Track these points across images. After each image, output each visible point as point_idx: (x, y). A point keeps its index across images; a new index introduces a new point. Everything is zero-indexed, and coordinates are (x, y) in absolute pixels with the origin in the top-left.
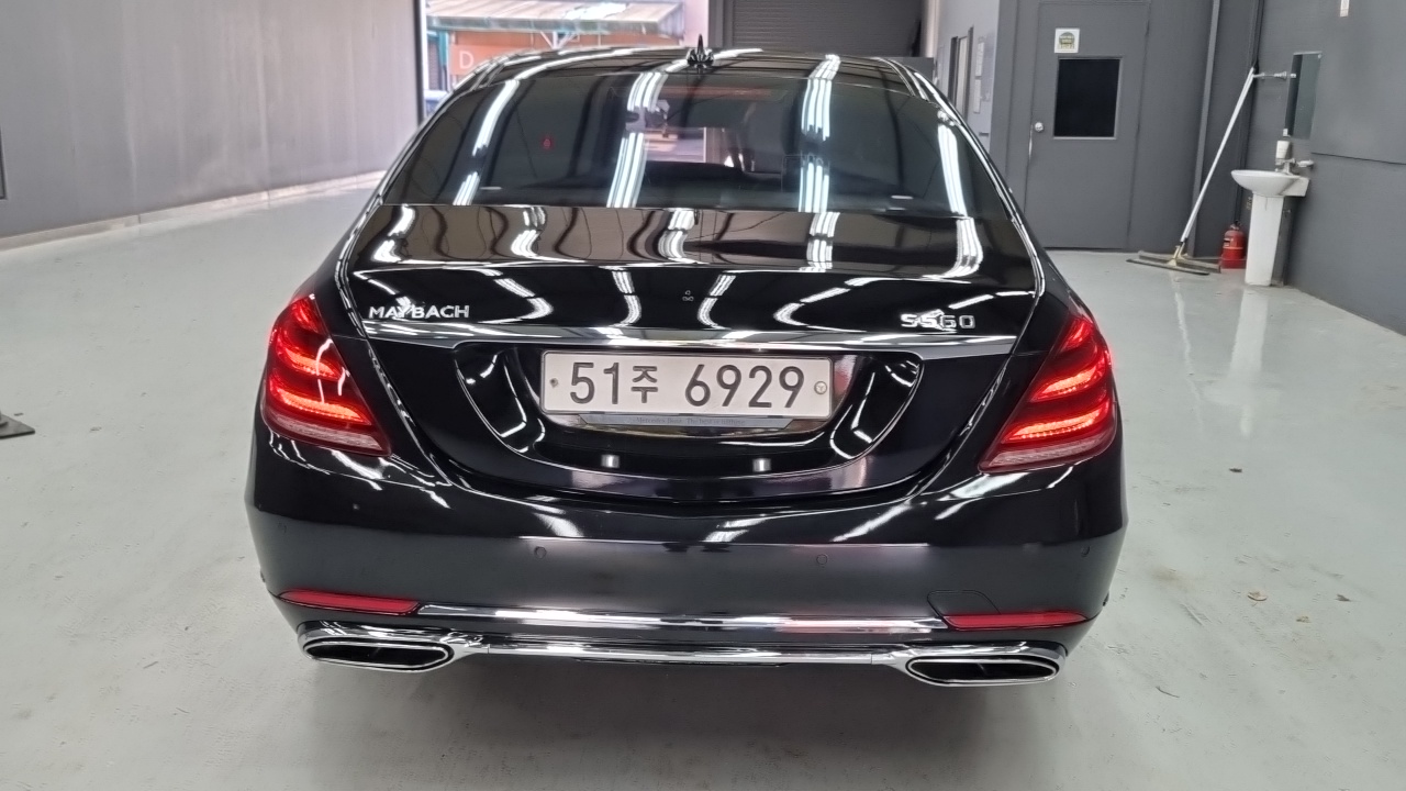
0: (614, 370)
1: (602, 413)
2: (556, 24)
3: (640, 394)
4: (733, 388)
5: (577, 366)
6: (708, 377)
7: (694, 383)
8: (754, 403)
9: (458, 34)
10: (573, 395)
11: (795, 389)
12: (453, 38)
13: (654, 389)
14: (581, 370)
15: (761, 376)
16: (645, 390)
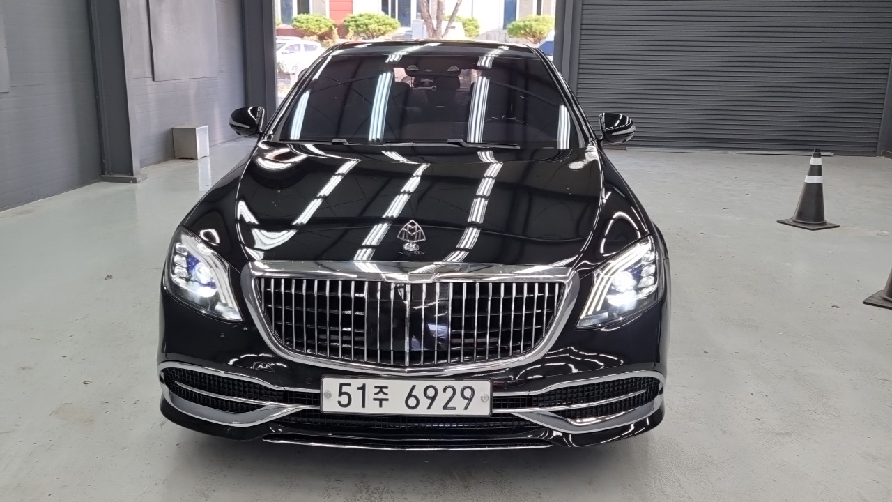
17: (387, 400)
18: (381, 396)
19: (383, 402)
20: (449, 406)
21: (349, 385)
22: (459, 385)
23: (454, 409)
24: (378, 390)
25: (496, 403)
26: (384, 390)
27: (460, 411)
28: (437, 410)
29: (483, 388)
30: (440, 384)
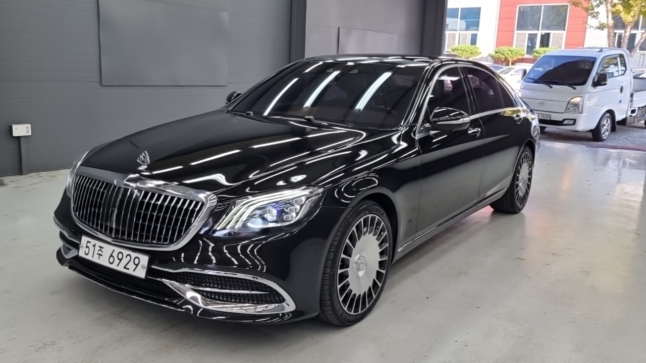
17: (102, 255)
18: (100, 252)
19: (101, 256)
20: (127, 267)
21: (90, 242)
22: (134, 255)
23: (128, 269)
24: (100, 248)
25: (150, 271)
26: (102, 249)
27: (130, 272)
28: (121, 268)
29: (144, 259)
30: (126, 252)
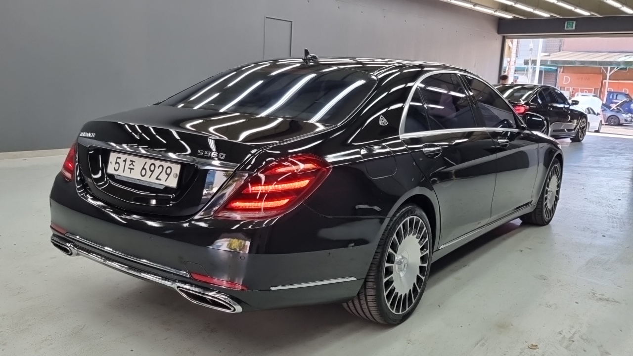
0: (125, 161)
1: (120, 175)
2: (611, 63)
3: (130, 170)
4: (152, 172)
5: (118, 158)
6: (147, 167)
7: (143, 168)
8: (157, 179)
9: (564, 68)
10: (115, 168)
11: (169, 175)
12: (562, 70)
13: (133, 169)
14: (118, 159)
15: (161, 168)
16: (131, 169)
